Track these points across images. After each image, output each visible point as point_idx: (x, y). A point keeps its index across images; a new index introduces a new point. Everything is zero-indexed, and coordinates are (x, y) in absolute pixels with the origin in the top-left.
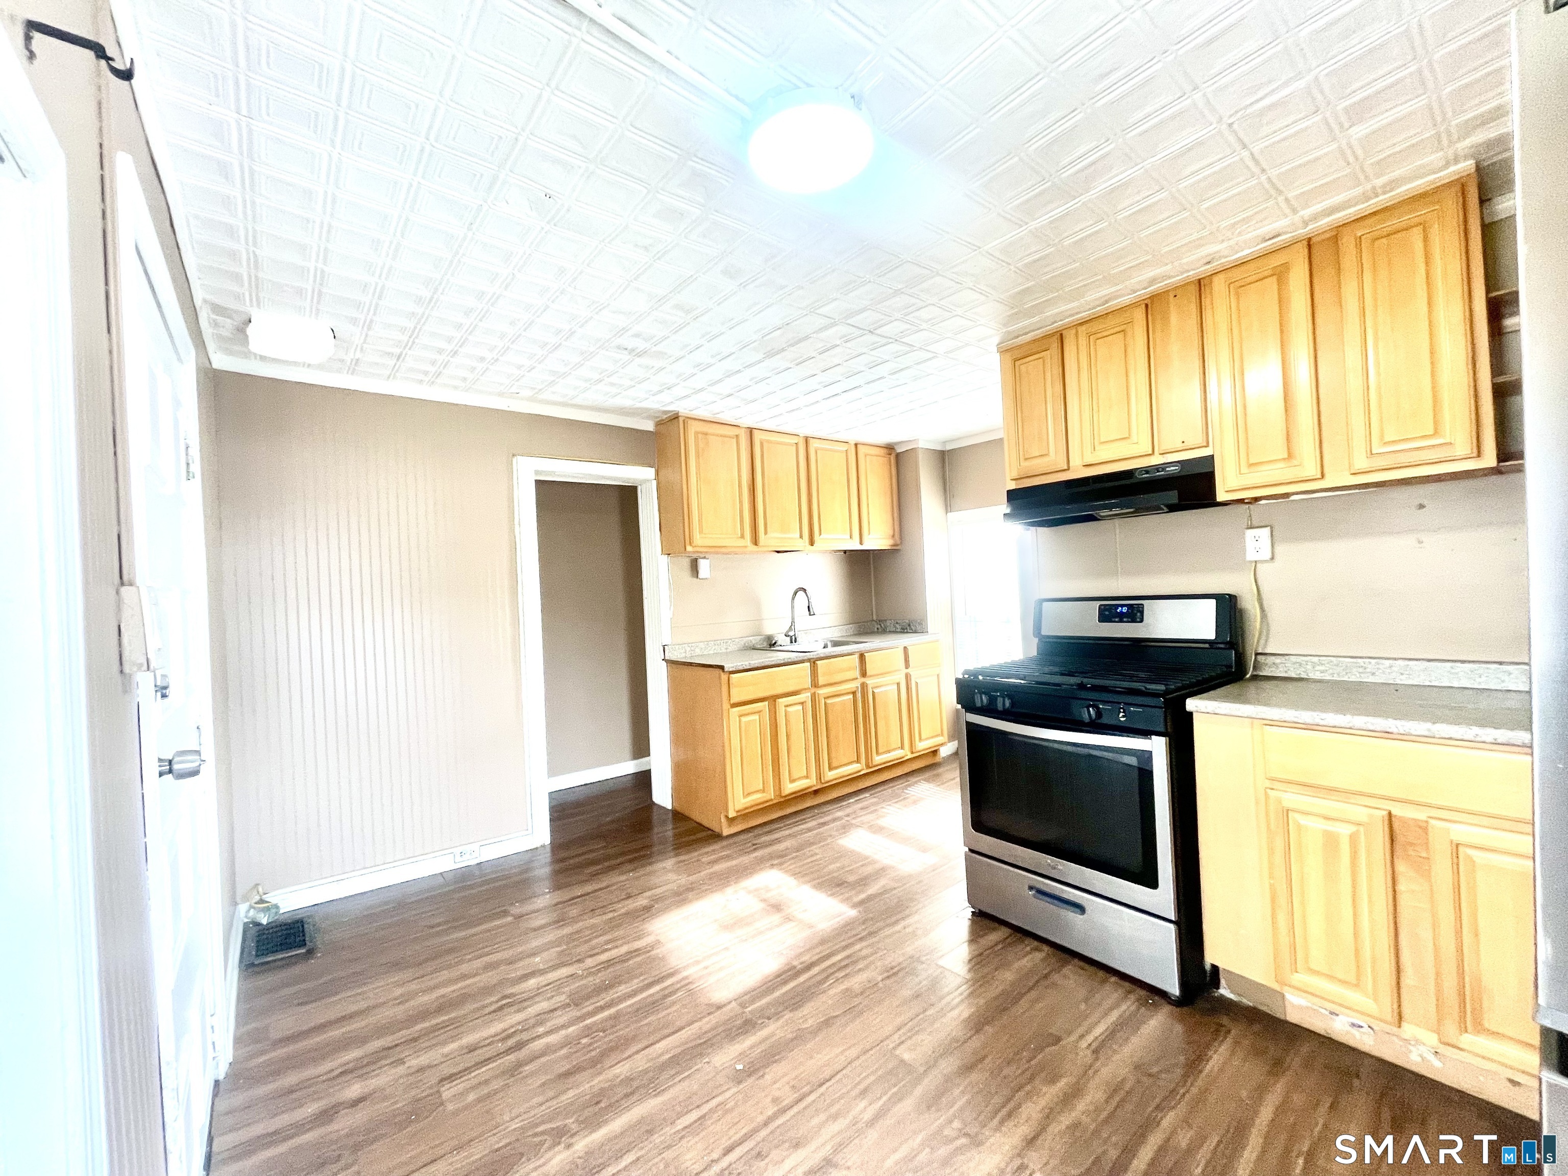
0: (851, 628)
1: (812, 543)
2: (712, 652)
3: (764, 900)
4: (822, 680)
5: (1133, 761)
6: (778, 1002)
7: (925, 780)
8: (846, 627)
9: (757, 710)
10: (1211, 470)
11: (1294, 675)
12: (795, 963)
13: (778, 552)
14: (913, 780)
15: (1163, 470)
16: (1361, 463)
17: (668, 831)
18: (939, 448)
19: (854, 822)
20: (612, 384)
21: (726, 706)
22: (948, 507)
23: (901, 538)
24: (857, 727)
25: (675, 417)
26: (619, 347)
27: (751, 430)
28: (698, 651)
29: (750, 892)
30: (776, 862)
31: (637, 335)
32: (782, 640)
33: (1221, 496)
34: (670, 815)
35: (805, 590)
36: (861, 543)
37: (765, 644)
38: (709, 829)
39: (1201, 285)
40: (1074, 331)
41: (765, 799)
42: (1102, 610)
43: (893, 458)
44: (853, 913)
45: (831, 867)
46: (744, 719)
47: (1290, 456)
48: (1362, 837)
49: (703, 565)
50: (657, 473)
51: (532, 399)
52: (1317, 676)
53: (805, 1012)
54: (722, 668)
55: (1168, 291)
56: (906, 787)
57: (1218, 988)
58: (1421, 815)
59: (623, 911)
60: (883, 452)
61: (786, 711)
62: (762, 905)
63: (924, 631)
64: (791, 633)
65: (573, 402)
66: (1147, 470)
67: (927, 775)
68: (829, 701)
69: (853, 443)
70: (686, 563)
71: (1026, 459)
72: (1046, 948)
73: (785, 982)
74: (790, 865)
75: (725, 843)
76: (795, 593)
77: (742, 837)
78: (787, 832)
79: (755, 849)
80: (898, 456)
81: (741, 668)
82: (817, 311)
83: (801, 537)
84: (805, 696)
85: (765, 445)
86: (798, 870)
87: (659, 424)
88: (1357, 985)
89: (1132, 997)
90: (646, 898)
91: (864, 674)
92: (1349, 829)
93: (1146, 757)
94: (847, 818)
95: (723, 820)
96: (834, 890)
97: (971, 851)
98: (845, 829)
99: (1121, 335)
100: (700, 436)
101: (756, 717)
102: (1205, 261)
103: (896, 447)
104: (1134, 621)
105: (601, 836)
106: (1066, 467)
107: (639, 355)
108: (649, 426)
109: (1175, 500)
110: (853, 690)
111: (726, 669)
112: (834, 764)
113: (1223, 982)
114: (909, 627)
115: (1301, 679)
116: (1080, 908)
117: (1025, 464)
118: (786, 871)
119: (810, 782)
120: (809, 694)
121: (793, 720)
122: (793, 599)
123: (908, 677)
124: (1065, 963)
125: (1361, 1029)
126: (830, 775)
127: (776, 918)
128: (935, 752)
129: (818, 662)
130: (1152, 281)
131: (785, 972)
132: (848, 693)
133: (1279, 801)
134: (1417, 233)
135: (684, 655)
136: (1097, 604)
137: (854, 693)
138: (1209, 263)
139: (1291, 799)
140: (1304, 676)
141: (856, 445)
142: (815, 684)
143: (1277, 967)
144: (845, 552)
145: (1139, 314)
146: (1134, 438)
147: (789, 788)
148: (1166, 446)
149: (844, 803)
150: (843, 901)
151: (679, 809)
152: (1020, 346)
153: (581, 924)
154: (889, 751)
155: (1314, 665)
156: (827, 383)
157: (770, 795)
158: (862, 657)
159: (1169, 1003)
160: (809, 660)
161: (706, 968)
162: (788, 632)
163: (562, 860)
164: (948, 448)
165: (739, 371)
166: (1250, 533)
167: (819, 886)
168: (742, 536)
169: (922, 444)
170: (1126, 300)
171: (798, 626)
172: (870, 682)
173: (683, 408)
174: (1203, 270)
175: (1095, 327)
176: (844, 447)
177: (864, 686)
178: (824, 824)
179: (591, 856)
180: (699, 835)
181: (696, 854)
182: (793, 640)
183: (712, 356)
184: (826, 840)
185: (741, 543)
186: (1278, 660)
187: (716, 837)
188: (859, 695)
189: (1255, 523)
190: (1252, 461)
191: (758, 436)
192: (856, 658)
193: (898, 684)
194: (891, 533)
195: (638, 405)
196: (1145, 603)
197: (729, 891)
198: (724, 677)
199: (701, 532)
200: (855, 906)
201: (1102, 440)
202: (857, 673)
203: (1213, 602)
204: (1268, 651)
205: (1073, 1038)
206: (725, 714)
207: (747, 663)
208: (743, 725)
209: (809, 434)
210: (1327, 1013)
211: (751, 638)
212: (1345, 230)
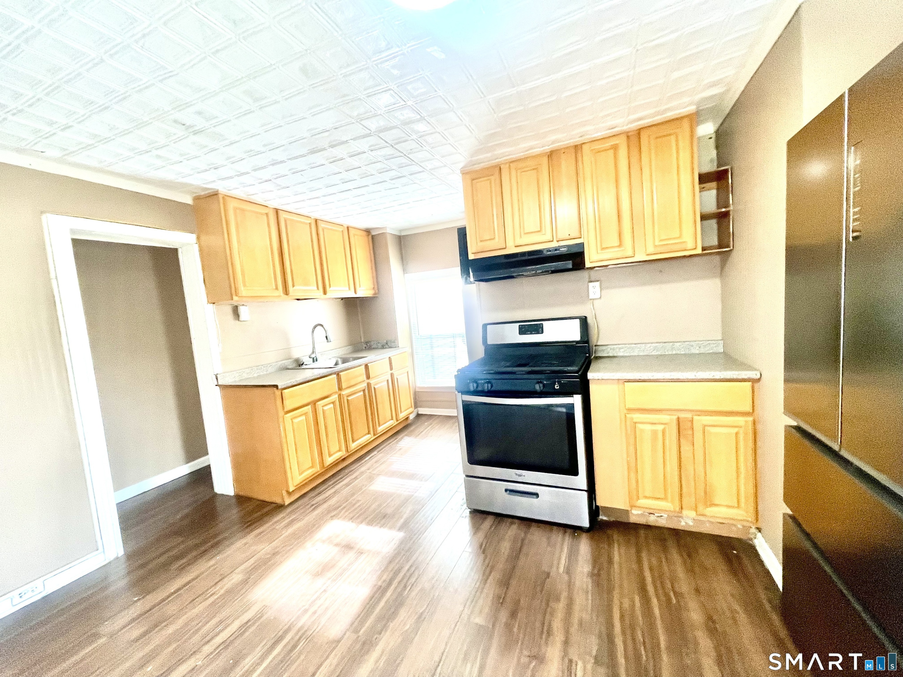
0: (349, 349)
1: (325, 293)
2: (255, 375)
3: (337, 545)
4: (344, 385)
5: (564, 410)
6: (379, 619)
7: (406, 435)
8: (347, 348)
9: (304, 412)
10: (581, 250)
11: (611, 355)
12: (380, 583)
13: (298, 300)
14: (400, 437)
15: (559, 250)
16: (651, 250)
17: (234, 513)
18: (398, 233)
19: (374, 472)
20: (158, 157)
21: (281, 413)
22: (405, 271)
23: (378, 289)
24: (367, 412)
25: (215, 194)
26: (175, 121)
27: (277, 211)
28: (245, 376)
29: (324, 542)
30: (333, 514)
31: (199, 113)
32: (307, 360)
33: (588, 265)
34: (234, 500)
35: (322, 325)
36: (355, 292)
37: (294, 365)
38: (272, 503)
39: (577, 148)
40: (508, 165)
41: (313, 473)
42: (521, 328)
43: (370, 236)
44: (401, 535)
45: (373, 506)
46: (295, 421)
47: (620, 245)
48: (667, 430)
49: (242, 310)
50: (198, 238)
51: (60, 161)
52: (621, 354)
53: (402, 618)
54: (276, 386)
55: (561, 149)
56: (397, 443)
57: (599, 516)
58: (689, 415)
59: (222, 592)
60: (364, 233)
61: (323, 409)
62: (337, 549)
63: (397, 347)
64: (313, 356)
65: (109, 169)
66: (549, 250)
67: (406, 433)
68: (349, 398)
69: (346, 226)
70: (228, 310)
71: (481, 241)
72: (516, 521)
73: (379, 599)
74: (344, 514)
75: (289, 510)
76: (315, 327)
77: (300, 502)
78: (333, 490)
79: (314, 509)
80: (373, 237)
81: (290, 385)
82: (362, 122)
83: (318, 288)
84: (335, 397)
85: (288, 222)
86: (351, 515)
87: (197, 199)
88: (665, 499)
89: (567, 535)
90: (238, 574)
91: (368, 377)
92: (660, 428)
93: (571, 407)
94: (368, 471)
95: (284, 493)
96: (382, 522)
97: (467, 476)
98: (371, 479)
99: (535, 171)
100: (238, 211)
101: (303, 418)
102: (580, 135)
103: (371, 231)
104: (538, 333)
105: (178, 533)
106: (505, 247)
107: (195, 133)
108: (188, 200)
109: (570, 266)
110: (363, 389)
111: (280, 387)
112: (355, 438)
113: (601, 513)
114: (386, 345)
115: (614, 357)
116: (536, 495)
117: (480, 244)
118: (344, 519)
119: (342, 454)
120: (337, 396)
121: (327, 413)
122: (313, 332)
123: (392, 375)
124: (529, 527)
125: (662, 517)
126: (353, 446)
127: (351, 555)
128: (407, 418)
129: (341, 374)
130: (553, 142)
131: (375, 593)
132: (360, 391)
133: (632, 419)
134: (673, 138)
135: (233, 380)
136: (518, 325)
137: (364, 390)
138: (581, 137)
139: (637, 417)
140: (615, 355)
141: (348, 228)
142: (340, 389)
143: (631, 498)
144: (342, 299)
145: (545, 160)
146: (543, 232)
147: (329, 460)
148: (560, 237)
149: (363, 461)
150: (390, 528)
151: (242, 493)
152: (477, 171)
153: (184, 617)
154: (385, 423)
155: (620, 349)
156: (346, 180)
157: (317, 469)
158: (367, 366)
159: (584, 532)
160: (335, 373)
161: (315, 613)
162: (311, 354)
163: (143, 566)
164: (403, 234)
165: (282, 162)
166: (591, 285)
167: (370, 523)
168: (277, 288)
169: (388, 231)
170: (537, 151)
171: (317, 350)
172: (372, 381)
173: (221, 187)
174: (577, 140)
175: (521, 165)
176: (340, 229)
177: (369, 385)
178: (356, 478)
179: (174, 552)
180: (266, 510)
181: (267, 525)
182: (315, 360)
183: (265, 145)
184: (361, 489)
185: (276, 293)
186: (604, 348)
187: (279, 507)
188: (367, 391)
189: (592, 279)
190: (604, 246)
191: (283, 215)
192: (363, 367)
193: (388, 381)
194: (372, 286)
195: (181, 180)
196: (543, 323)
197: (308, 544)
198: (278, 393)
199: (245, 285)
200: (400, 529)
201: (526, 232)
202: (365, 377)
203: (578, 320)
204: (598, 344)
205: (554, 569)
206: (281, 420)
207: (294, 380)
208: (295, 426)
209: (318, 217)
210: (648, 514)
211: (283, 362)
212: (642, 130)
